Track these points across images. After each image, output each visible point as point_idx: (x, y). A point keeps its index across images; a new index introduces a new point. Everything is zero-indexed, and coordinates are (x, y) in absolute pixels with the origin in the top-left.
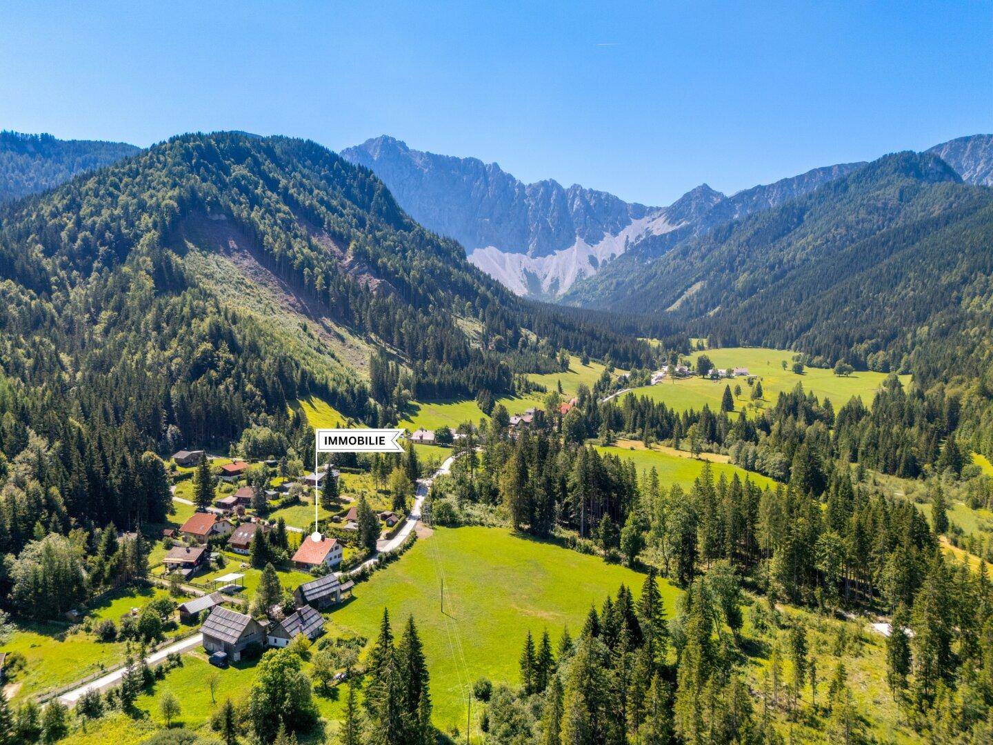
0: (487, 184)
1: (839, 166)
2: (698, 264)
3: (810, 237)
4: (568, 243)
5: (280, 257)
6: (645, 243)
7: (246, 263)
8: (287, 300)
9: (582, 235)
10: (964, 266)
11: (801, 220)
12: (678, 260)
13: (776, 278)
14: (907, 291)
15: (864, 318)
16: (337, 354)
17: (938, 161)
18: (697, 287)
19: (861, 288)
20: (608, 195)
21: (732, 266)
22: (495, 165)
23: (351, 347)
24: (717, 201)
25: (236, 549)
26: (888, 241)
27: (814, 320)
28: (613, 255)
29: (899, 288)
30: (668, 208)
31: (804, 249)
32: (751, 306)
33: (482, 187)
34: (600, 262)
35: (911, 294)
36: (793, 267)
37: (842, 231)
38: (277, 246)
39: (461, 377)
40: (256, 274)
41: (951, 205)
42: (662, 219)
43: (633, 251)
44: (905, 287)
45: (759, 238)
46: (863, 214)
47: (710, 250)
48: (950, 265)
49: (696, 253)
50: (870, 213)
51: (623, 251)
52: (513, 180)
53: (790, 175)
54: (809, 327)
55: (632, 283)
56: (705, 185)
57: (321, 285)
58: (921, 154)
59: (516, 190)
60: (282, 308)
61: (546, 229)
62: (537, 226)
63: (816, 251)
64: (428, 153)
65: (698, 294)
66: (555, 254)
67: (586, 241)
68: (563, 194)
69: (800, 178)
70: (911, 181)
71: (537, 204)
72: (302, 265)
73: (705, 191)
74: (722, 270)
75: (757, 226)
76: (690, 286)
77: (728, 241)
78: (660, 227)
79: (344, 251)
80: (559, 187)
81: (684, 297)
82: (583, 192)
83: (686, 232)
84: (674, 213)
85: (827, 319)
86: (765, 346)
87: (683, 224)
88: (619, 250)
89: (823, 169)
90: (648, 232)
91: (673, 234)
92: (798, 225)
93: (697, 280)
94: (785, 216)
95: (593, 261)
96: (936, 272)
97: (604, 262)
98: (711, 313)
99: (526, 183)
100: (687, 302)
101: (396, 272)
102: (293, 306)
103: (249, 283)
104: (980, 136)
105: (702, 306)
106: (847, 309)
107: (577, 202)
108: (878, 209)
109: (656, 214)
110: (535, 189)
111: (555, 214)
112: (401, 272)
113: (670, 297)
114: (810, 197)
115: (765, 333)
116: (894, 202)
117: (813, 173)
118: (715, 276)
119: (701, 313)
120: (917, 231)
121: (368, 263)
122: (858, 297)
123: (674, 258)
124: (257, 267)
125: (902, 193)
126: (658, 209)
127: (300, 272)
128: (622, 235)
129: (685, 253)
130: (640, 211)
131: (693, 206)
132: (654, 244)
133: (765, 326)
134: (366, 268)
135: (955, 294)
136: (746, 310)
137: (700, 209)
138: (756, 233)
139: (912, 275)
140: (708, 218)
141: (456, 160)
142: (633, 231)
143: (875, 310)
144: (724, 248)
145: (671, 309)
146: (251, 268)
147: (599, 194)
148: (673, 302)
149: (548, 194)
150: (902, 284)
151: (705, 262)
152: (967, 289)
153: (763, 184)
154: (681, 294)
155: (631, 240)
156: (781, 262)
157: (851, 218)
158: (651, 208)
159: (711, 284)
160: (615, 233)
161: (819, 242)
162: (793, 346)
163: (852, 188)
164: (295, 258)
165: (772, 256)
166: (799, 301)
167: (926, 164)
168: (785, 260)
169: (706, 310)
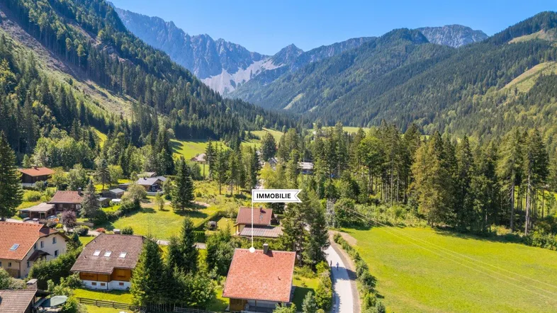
0: (167, 33)
1: (363, 38)
2: (298, 85)
3: (362, 70)
4: (218, 72)
5: (44, 29)
6: (263, 74)
7: (13, 29)
8: (52, 61)
9: (225, 68)
10: (460, 81)
11: (352, 61)
12: (285, 83)
13: (347, 91)
14: (429, 94)
15: (408, 109)
16: (100, 104)
17: (420, 34)
18: (300, 96)
19: (403, 93)
20: (239, 46)
21: (318, 84)
22: (172, 23)
23: (110, 101)
24: (300, 53)
25: (89, 283)
26: (408, 70)
27: (378, 111)
28: (244, 81)
29: (424, 93)
30: (272, 57)
31: (359, 76)
32: (337, 105)
33: (164, 35)
34: (237, 84)
35: (432, 95)
36: (355, 85)
37: (379, 66)
38: (41, 19)
39: (207, 123)
40: (23, 38)
41: (434, 55)
42: (270, 62)
43: (255, 79)
44: (427, 93)
45: (331, 71)
46: (388, 58)
47: (303, 77)
48: (450, 81)
49: (296, 79)
50: (392, 58)
51: (249, 79)
52: (183, 33)
53: (339, 42)
54: (376, 114)
55: (259, 95)
56: (293, 44)
57: (82, 53)
58: (412, 30)
59: (185, 38)
60: (48, 66)
61: (204, 63)
62: (199, 61)
63: (367, 77)
64: (128, 11)
65: (302, 100)
66: (210, 77)
67: (229, 72)
68: (213, 44)
69: (344, 43)
70: (409, 42)
71: (198, 48)
72: (63, 36)
73: (293, 48)
74: (313, 87)
75: (330, 64)
76: (296, 96)
77: (314, 72)
78: (269, 66)
79: (94, 37)
80: (211, 40)
81: (293, 102)
82: (225, 43)
83: (285, 69)
84: (277, 59)
85: (386, 109)
86: (351, 126)
87: (282, 65)
88: (248, 78)
89: (355, 39)
90: (263, 69)
91: (278, 69)
92: (351, 65)
93: (299, 93)
94: (344, 59)
95: (233, 83)
96: (443, 84)
97: (239, 84)
98: (311, 110)
99: (191, 35)
100: (295, 104)
101: (136, 55)
102: (58, 66)
103: (17, 44)
104: (428, 28)
105: (305, 106)
106: (397, 104)
107: (222, 49)
108: (396, 56)
109: (267, 59)
110: (197, 39)
111: (209, 54)
112: (140, 55)
113: (285, 102)
114: (356, 50)
115: (350, 118)
116: (403, 53)
117: (350, 41)
118: (310, 90)
119: (305, 110)
120: (423, 65)
121: (114, 46)
122: (402, 98)
123: (283, 81)
124: (24, 34)
125: (406, 48)
126: (267, 56)
127: (62, 42)
128: (249, 69)
129: (289, 78)
130: (258, 57)
131: (287, 55)
132: (267, 75)
133: (349, 114)
134: (112, 50)
135: (458, 95)
136: (335, 107)
137: (291, 57)
138: (330, 68)
139: (430, 86)
140: (297, 62)
141: (147, 17)
142: (255, 67)
143: (413, 104)
144: (312, 75)
145: (287, 108)
146: (18, 34)
147: (235, 45)
148: (287, 105)
149: (204, 43)
150: (426, 90)
151: (302, 83)
152: (464, 92)
153: (325, 45)
154: (291, 100)
155: (253, 73)
156: (347, 82)
157: (383, 60)
158: (264, 56)
159: (307, 95)
160: (245, 68)
161: (367, 72)
162: (368, 125)
163: (378, 46)
164: (57, 30)
165: (341, 79)
166: (366, 102)
167: (415, 35)
168: (350, 81)
169: (307, 109)
